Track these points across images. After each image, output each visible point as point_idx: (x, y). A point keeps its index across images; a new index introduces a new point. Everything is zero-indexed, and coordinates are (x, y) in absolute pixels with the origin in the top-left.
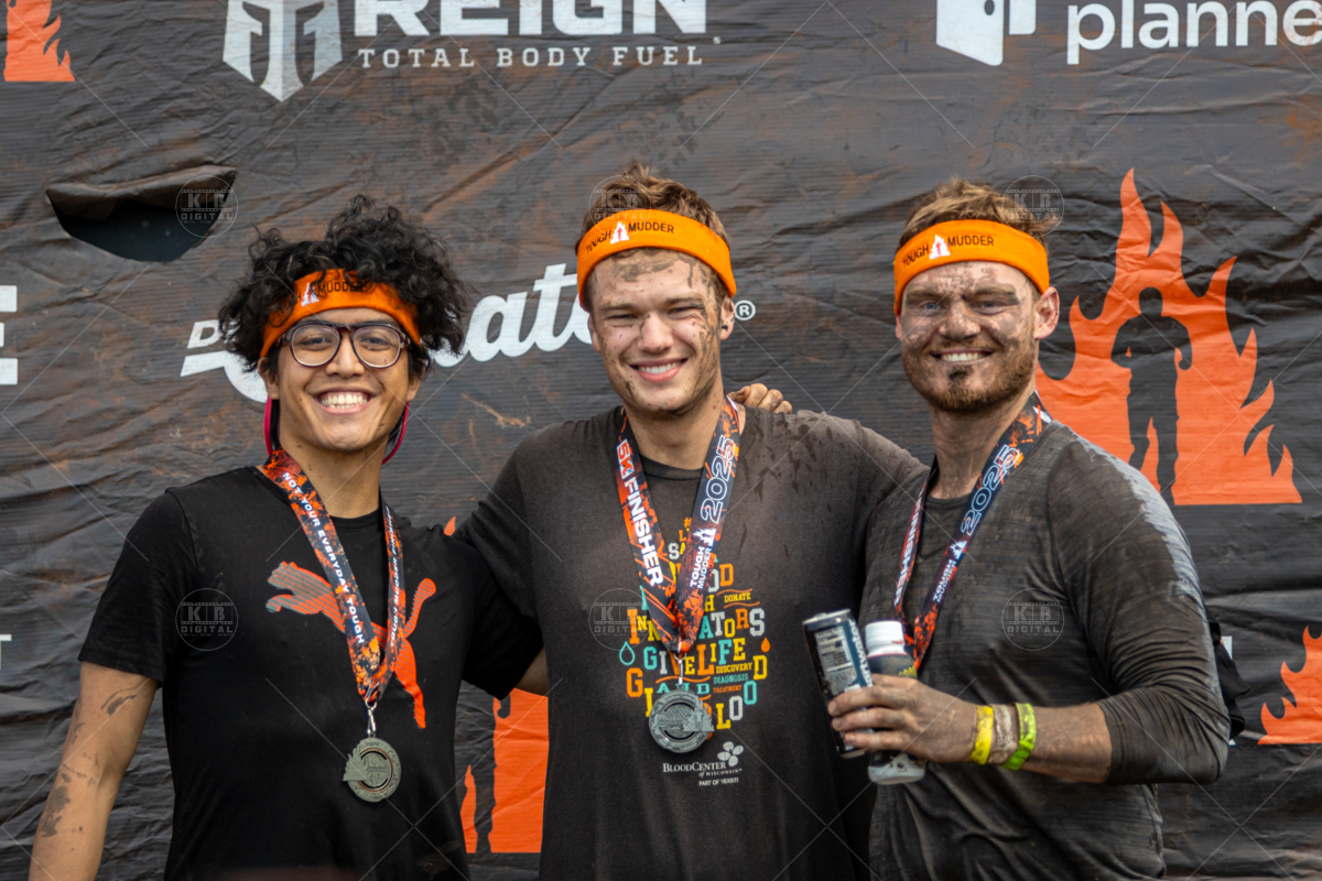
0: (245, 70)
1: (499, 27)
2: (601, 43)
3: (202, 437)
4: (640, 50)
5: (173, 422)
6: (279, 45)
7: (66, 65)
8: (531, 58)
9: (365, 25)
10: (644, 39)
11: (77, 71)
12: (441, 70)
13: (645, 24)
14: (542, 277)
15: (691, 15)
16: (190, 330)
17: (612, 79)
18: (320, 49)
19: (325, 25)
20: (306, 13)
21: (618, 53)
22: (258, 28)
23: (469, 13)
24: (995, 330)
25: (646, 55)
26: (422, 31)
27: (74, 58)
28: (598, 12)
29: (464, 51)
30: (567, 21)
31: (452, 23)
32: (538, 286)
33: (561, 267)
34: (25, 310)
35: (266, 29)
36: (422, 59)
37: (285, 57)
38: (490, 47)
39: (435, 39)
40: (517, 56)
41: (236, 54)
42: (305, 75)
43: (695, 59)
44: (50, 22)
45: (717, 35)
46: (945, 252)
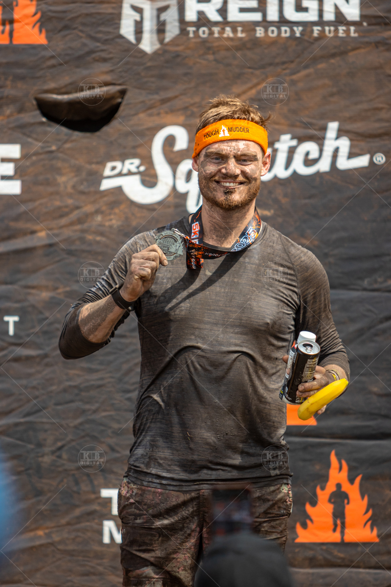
0: (131, 38)
1: (257, 17)
2: (307, 25)
3: (111, 220)
4: (327, 28)
5: (97, 212)
6: (149, 25)
7: (43, 35)
8: (273, 32)
9: (191, 15)
10: (329, 23)
11: (48, 38)
12: (229, 39)
13: (329, 16)
14: (278, 140)
15: (352, 12)
16: (104, 166)
17: (312, 43)
18: (168, 27)
19: (171, 16)
20: (162, 10)
21: (316, 30)
22: (137, 17)
23: (242, 10)
24: (248, 173)
25: (330, 31)
26: (218, 18)
27: (47, 31)
28: (306, 10)
29: (239, 29)
30: (291, 14)
31: (234, 15)
32: (277, 145)
33: (288, 137)
34: (25, 156)
35: (142, 18)
36: (219, 33)
37: (151, 31)
38: (253, 27)
39: (225, 23)
40: (266, 31)
41: (127, 29)
42: (161, 41)
43: (355, 33)
44: (35, 14)
45: (365, 21)
46: (227, 134)
